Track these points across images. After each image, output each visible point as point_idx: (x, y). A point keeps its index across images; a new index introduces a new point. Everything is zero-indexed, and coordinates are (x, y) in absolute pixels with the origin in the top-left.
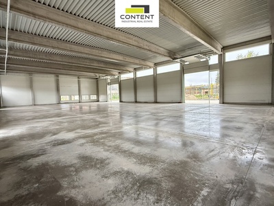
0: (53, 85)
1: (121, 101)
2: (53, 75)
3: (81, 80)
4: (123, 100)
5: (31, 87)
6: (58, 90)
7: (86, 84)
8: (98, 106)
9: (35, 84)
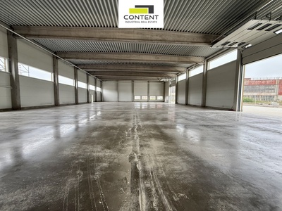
0: (130, 88)
1: (176, 103)
2: (130, 81)
3: (151, 83)
4: (179, 102)
5: (117, 89)
6: (133, 92)
7: (154, 87)
8: (164, 105)
9: (120, 88)
